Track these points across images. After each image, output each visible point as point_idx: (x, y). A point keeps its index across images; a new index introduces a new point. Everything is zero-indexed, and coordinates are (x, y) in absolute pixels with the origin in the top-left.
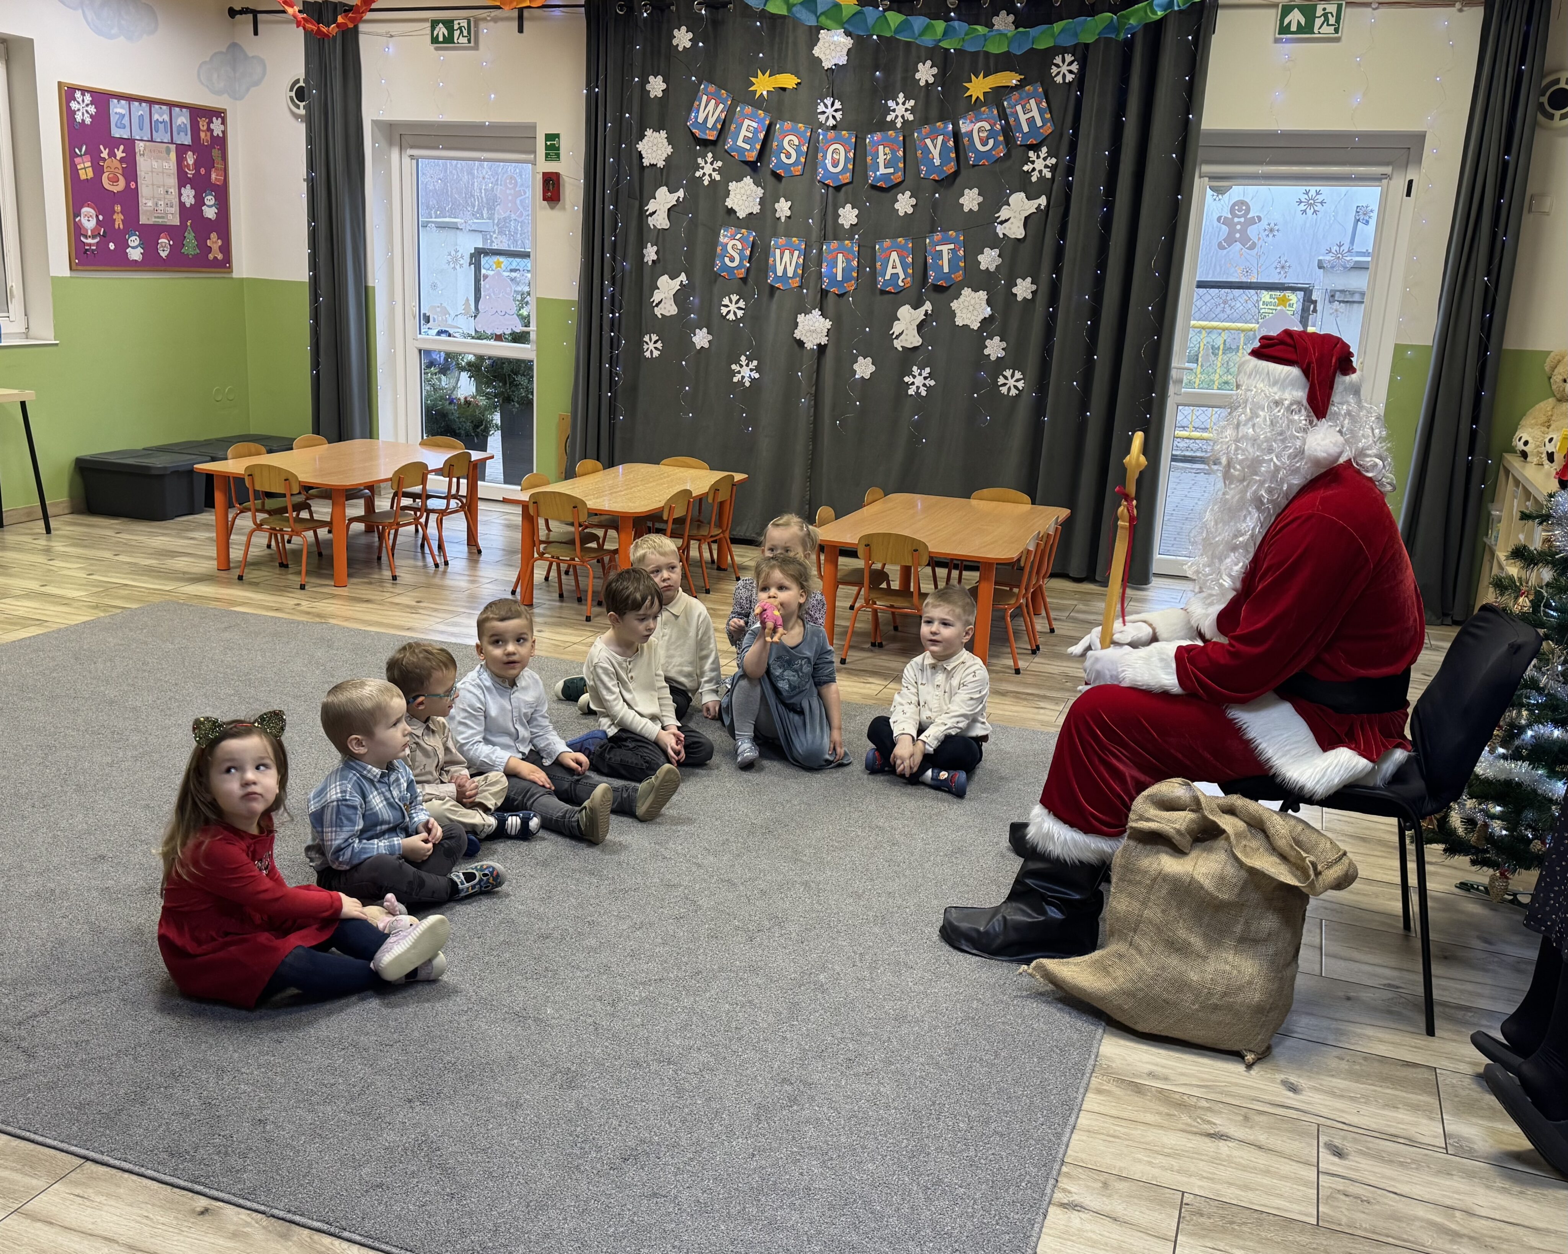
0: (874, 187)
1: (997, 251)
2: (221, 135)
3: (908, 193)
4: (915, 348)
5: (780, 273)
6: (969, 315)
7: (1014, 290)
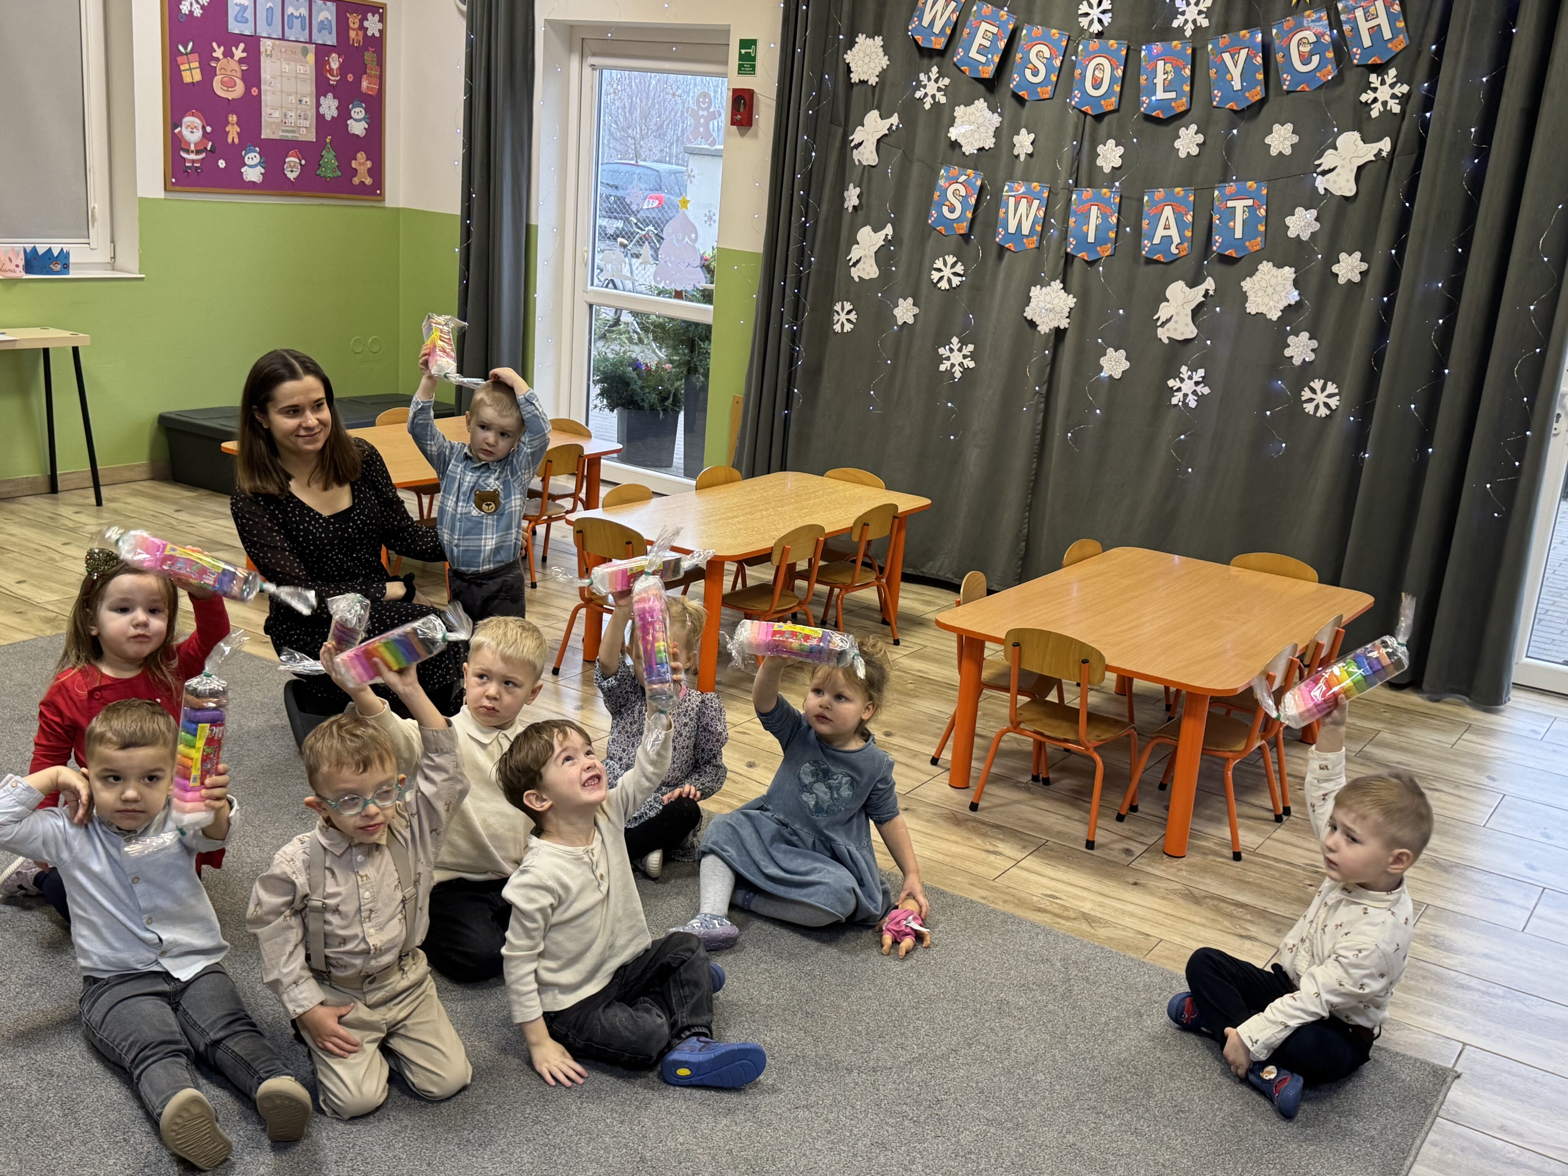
0: (1148, 118)
1: (1314, 213)
2: (377, 34)
3: (1194, 127)
4: (1187, 341)
5: (1012, 229)
6: (1266, 300)
7: (1335, 269)
